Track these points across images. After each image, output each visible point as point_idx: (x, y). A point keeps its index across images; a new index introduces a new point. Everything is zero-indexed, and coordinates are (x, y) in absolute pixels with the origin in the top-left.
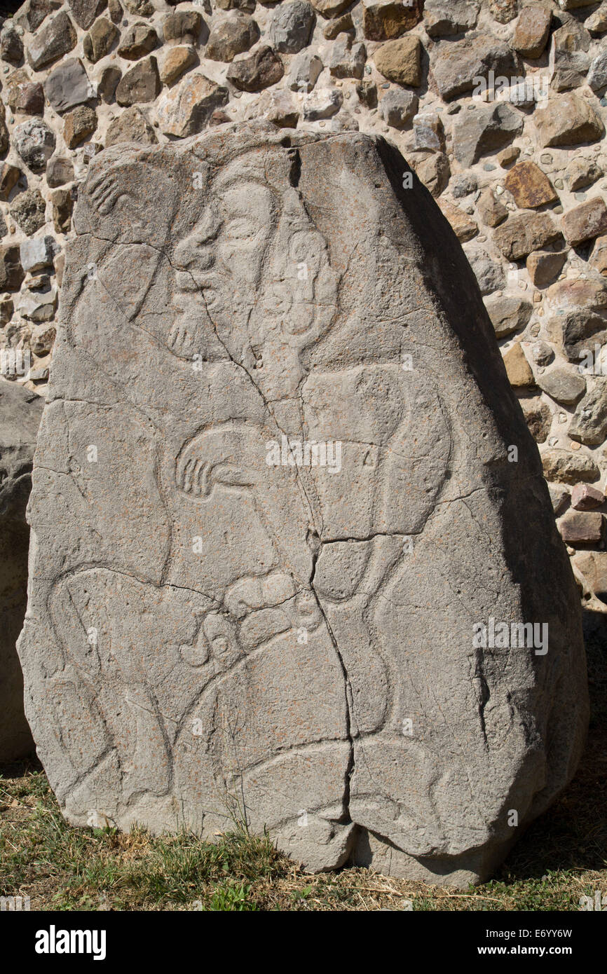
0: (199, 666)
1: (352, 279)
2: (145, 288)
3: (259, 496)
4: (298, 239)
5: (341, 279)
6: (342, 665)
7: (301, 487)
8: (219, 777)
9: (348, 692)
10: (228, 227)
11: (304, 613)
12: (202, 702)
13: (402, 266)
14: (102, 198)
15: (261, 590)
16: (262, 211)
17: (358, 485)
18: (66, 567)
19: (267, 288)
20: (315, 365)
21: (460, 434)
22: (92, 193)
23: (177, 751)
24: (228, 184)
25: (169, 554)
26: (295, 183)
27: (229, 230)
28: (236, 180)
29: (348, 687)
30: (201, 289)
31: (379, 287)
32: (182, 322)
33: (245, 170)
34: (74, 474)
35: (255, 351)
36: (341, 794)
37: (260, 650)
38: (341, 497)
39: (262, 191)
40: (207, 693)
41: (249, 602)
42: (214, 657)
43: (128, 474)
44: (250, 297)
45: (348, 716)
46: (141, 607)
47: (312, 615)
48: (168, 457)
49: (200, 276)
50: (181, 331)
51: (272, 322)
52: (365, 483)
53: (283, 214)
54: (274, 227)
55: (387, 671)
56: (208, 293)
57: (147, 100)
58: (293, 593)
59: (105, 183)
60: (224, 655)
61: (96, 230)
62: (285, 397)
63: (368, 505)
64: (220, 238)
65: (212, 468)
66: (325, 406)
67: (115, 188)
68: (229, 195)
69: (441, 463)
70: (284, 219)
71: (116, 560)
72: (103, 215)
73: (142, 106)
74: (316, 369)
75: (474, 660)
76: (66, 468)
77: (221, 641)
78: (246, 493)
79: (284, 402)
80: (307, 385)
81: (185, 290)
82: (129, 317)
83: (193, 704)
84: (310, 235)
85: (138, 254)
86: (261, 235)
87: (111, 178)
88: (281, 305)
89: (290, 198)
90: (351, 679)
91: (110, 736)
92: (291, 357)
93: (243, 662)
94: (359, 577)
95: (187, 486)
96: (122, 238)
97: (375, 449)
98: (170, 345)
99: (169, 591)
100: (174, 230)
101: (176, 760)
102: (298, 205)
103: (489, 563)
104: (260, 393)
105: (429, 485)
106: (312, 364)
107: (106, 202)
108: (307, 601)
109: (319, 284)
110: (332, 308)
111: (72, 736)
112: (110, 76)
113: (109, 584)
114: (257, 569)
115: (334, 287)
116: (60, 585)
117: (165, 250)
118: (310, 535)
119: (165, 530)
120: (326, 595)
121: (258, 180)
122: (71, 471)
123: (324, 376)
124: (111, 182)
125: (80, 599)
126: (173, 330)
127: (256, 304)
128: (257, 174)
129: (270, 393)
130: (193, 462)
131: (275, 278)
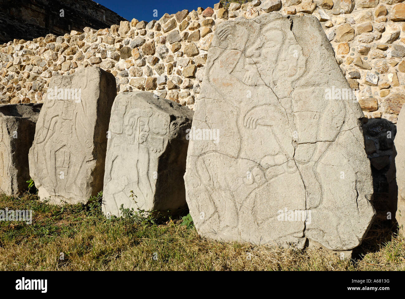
0: (250, 185)
1: (311, 60)
2: (236, 63)
3: (274, 129)
4: (291, 47)
5: (307, 60)
6: (304, 185)
7: (290, 126)
8: (255, 222)
9: (306, 194)
10: (266, 44)
11: (290, 167)
12: (250, 197)
13: (329, 56)
14: (222, 36)
15: (274, 159)
16: (280, 38)
17: (312, 125)
18: (203, 152)
19: (280, 63)
20: (296, 87)
21: (349, 109)
22: (219, 34)
23: (240, 213)
24: (267, 31)
25: (240, 148)
26: (291, 30)
27: (266, 45)
28: (270, 29)
29: (306, 192)
30: (255, 63)
31: (321, 62)
32: (248, 74)
33: (274, 26)
34: (207, 122)
35: (275, 83)
36: (303, 228)
37: (273, 180)
38: (305, 129)
39: (280, 32)
40: (252, 194)
41: (269, 163)
42: (255, 182)
43: (226, 122)
44: (273, 65)
45: (306, 202)
46: (230, 166)
47: (294, 168)
48: (242, 117)
49: (255, 60)
50: (248, 77)
51: (281, 73)
52: (314, 125)
53: (287, 39)
54: (283, 43)
55: (321, 187)
56: (258, 65)
57: (196, 41)
58: (287, 161)
59: (224, 31)
60: (260, 181)
61: (219, 45)
62: (285, 97)
63: (315, 132)
64: (263, 48)
65: (257, 120)
66: (300, 100)
67: (227, 33)
68: (267, 34)
69: (342, 119)
70: (287, 41)
71: (221, 150)
72: (223, 41)
73: (195, 42)
74: (297, 88)
75: (354, 183)
76: (205, 120)
77: (259, 176)
78: (269, 128)
79: (285, 99)
80: (293, 93)
81: (250, 64)
82: (230, 72)
83: (247, 197)
84: (296, 46)
85: (234, 53)
86: (278, 46)
87: (226, 29)
88: (284, 68)
89: (290, 34)
90: (308, 190)
91: (216, 208)
92: (288, 84)
93: (266, 184)
94: (311, 155)
95: (248, 126)
96: (229, 48)
97: (318, 114)
98: (243, 81)
99: (240, 160)
100: (247, 45)
101: (240, 216)
102: (293, 36)
103: (359, 151)
104: (276, 96)
105: (338, 126)
106: (295, 87)
107: (224, 37)
108: (292, 163)
109: (299, 61)
110: (304, 68)
111: (202, 207)
112: (186, 34)
113: (218, 158)
114: (273, 153)
115: (305, 62)
116: (200, 158)
117: (244, 51)
118: (293, 142)
119: (239, 140)
120: (299, 162)
121: (278, 29)
122: (206, 121)
123: (300, 90)
124: (226, 31)
125: (207, 162)
126: (245, 77)
127: (275, 68)
128: (278, 27)
129: (280, 96)
130: (250, 118)
131: (283, 60)
